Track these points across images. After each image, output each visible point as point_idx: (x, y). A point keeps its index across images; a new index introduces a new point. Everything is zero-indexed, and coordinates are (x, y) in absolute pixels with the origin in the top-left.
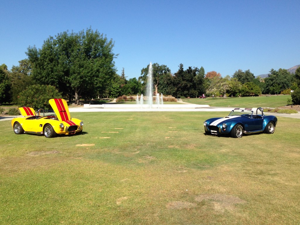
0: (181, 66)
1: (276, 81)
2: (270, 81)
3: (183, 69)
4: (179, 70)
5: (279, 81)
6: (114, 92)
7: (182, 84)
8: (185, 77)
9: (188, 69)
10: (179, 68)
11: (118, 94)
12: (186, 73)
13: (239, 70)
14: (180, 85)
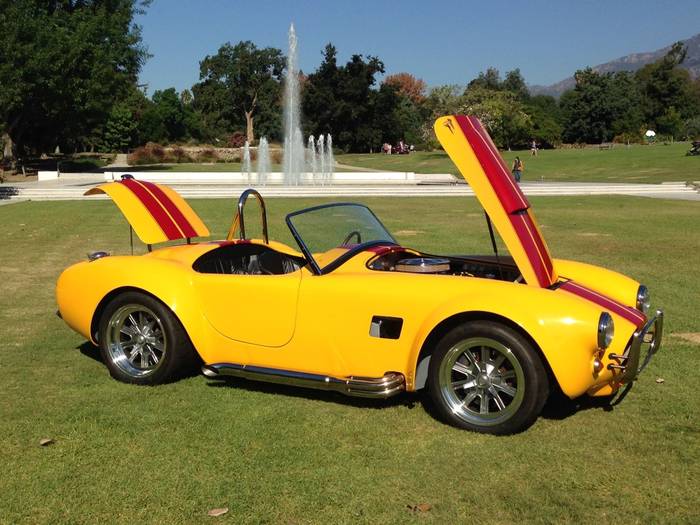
0: (331, 51)
1: (601, 103)
2: (583, 103)
3: (335, 60)
4: (324, 65)
5: (609, 103)
6: (115, 133)
7: (336, 109)
8: (343, 88)
9: (352, 61)
10: (322, 59)
11: (129, 139)
12: (346, 73)
13: (489, 71)
14: (328, 112)
